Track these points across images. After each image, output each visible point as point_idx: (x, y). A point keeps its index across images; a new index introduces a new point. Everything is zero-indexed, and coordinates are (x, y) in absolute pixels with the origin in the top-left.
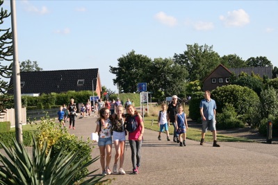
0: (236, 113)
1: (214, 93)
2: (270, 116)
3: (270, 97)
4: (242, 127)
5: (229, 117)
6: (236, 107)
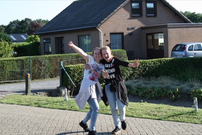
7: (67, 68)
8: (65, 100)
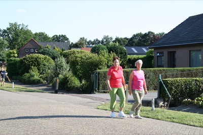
0: (39, 74)
1: (24, 59)
2: (60, 76)
3: (61, 63)
4: (42, 83)
5: (33, 76)
6: (39, 70)
7: (165, 81)
8: (152, 110)
